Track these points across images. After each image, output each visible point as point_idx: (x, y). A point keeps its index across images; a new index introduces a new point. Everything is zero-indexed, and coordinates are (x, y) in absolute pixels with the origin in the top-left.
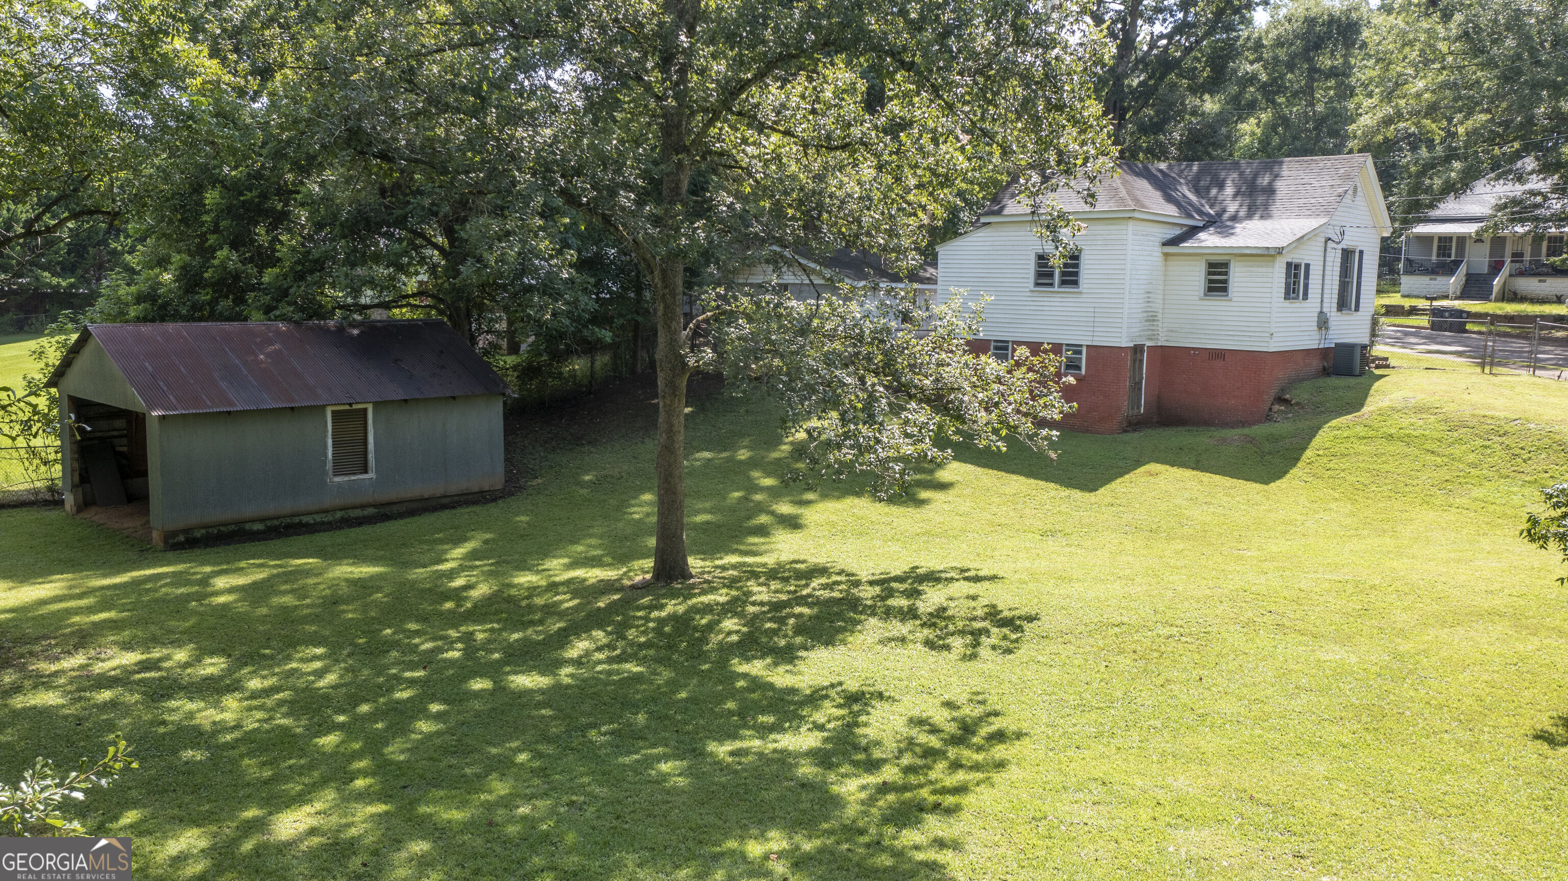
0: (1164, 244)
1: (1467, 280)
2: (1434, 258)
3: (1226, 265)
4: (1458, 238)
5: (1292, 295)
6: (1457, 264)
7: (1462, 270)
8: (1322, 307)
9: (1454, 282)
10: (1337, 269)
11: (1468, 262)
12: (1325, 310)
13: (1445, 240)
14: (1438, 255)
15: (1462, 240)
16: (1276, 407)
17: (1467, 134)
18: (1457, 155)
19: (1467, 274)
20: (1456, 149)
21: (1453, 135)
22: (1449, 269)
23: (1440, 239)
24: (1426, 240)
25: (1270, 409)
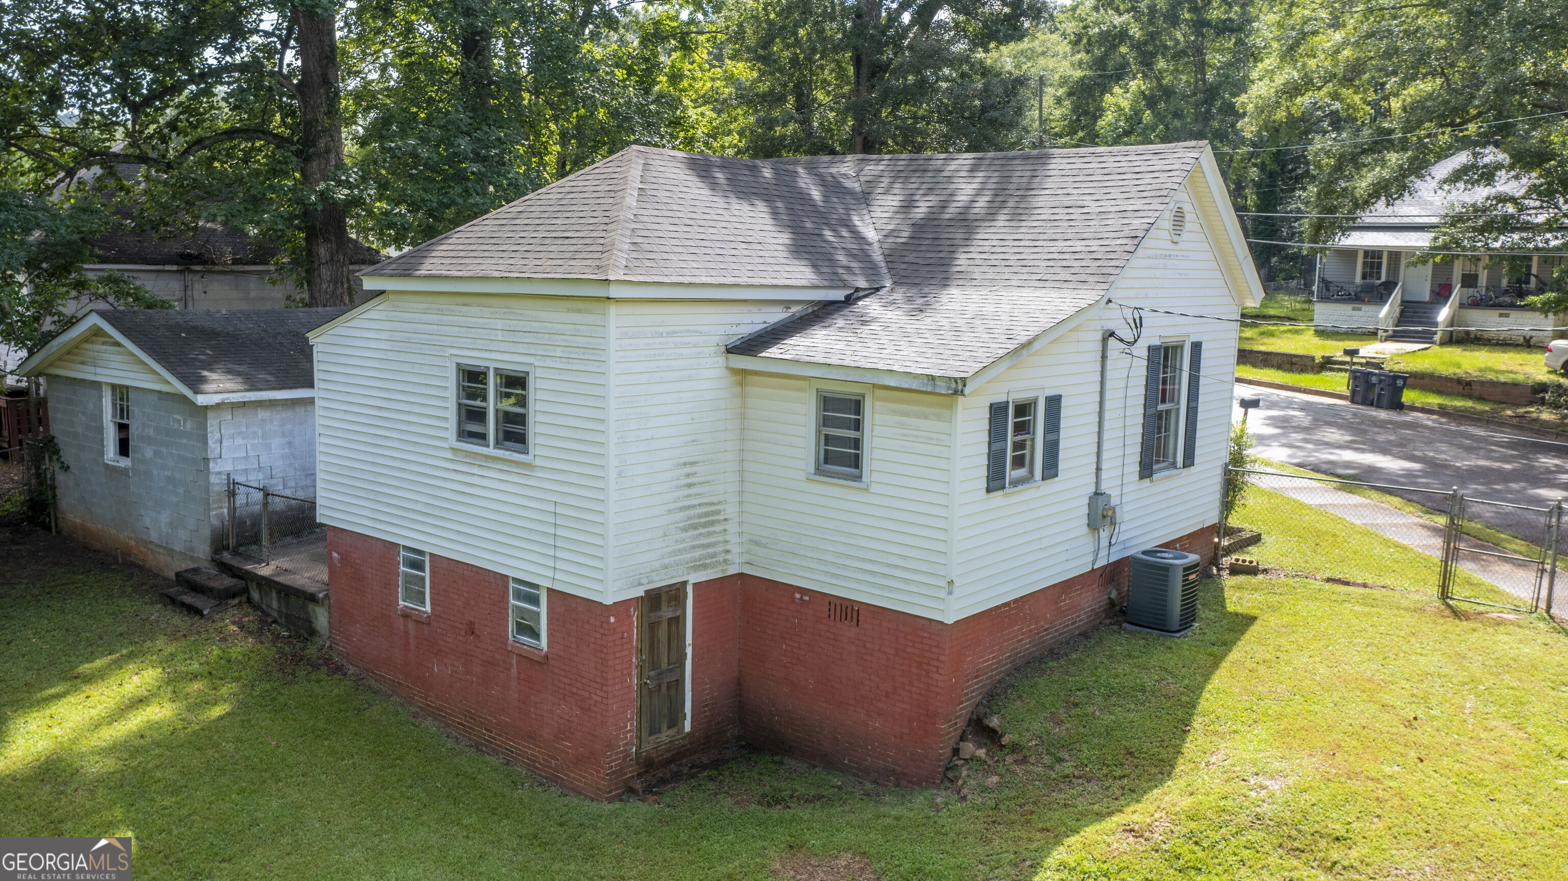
0: (731, 350)
1: (1402, 312)
2: (1358, 280)
3: (857, 406)
4: (1391, 254)
5: (1011, 473)
6: (1389, 286)
7: (1396, 295)
8: (1098, 483)
9: (1386, 312)
10: (1138, 392)
11: (1403, 287)
12: (1104, 487)
13: (1373, 256)
14: (1364, 277)
15: (1395, 255)
16: (969, 748)
17: (1404, 109)
18: (1391, 142)
19: (1403, 302)
20: (1391, 132)
21: (1386, 113)
22: (1378, 294)
23: (1366, 253)
24: (1349, 254)
25: (956, 752)
